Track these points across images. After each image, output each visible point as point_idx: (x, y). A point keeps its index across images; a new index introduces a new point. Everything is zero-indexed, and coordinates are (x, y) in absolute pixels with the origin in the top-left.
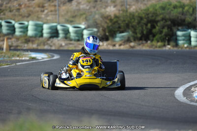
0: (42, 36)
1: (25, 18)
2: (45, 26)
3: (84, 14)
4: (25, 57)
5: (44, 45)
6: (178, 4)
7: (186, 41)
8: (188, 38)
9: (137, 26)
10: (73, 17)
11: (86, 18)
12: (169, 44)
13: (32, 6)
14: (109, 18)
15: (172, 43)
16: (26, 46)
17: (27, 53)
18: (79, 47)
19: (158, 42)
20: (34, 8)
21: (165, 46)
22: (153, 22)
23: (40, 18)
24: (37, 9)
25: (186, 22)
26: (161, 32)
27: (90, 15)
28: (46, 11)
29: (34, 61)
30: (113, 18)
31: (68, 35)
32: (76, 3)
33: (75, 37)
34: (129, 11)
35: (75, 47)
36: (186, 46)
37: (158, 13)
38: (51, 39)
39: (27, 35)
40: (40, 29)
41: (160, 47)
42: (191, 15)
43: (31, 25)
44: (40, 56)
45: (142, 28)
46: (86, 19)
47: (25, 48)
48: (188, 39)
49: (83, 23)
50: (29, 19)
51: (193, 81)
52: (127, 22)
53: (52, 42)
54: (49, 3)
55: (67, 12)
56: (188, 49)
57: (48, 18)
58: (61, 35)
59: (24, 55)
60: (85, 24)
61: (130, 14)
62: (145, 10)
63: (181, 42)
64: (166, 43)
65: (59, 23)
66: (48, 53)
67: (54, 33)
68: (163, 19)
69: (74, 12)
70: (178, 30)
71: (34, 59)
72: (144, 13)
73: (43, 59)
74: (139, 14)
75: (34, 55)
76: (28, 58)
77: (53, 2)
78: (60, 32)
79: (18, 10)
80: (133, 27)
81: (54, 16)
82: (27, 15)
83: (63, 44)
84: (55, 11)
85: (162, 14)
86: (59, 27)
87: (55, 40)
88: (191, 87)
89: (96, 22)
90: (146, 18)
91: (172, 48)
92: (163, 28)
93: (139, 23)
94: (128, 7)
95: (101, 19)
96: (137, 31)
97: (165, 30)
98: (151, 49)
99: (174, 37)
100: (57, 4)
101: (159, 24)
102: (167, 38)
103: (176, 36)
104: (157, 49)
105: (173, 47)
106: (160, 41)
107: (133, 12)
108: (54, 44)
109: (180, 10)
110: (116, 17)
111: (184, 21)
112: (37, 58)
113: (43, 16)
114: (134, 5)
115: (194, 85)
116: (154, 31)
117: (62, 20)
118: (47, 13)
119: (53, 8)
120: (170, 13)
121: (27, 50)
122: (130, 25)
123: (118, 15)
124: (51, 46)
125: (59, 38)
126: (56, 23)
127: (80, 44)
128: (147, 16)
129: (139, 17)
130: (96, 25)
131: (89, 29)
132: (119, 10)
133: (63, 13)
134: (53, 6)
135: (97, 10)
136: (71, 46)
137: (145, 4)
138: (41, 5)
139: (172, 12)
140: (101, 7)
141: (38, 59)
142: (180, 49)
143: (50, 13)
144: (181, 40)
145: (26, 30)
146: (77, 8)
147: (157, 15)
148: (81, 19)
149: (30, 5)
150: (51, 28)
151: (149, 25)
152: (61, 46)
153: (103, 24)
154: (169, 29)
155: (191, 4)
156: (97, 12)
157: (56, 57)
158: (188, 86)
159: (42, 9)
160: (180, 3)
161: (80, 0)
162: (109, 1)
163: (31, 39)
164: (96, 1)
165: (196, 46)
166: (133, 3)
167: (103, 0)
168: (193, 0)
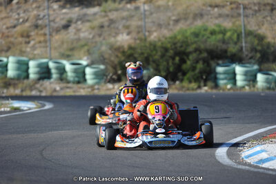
0: (27, 77)
1: (3, 53)
2: (32, 64)
3: (86, 45)
4: (4, 107)
5: (31, 90)
6: (217, 29)
7: (230, 79)
8: (232, 76)
9: (161, 61)
10: (72, 49)
11: (88, 50)
12: (205, 85)
13: (12, 36)
14: (121, 50)
15: (210, 84)
16: (5, 92)
17: (7, 102)
18: (80, 92)
19: (190, 82)
20: (16, 38)
21: (199, 87)
22: (182, 55)
23: (24, 52)
24: (20, 39)
25: (229, 54)
26: (194, 69)
27: (95, 47)
28: (32, 43)
29: (17, 113)
30: (126, 50)
31: (64, 76)
32: (74, 31)
33: (72, 77)
34: (149, 39)
35: (74, 92)
36: (229, 86)
37: (189, 41)
38: (41, 82)
39: (6, 76)
40: (24, 67)
41: (193, 89)
42: (236, 43)
43: (11, 62)
44: (25, 106)
45: (168, 63)
46: (89, 53)
47: (4, 95)
49: (85, 58)
50: (9, 53)
51: (240, 135)
52: (146, 55)
53: (41, 85)
54: (36, 31)
55: (63, 43)
56: (232, 91)
57: (36, 52)
58: (55, 76)
59: (2, 104)
60: (88, 59)
61: (151, 44)
62: (171, 38)
63: (221, 82)
64: (202, 84)
65: (51, 59)
66: (36, 102)
67: (45, 73)
68: (196, 50)
69: (72, 43)
70: (218, 65)
71: (17, 109)
72: (169, 42)
73: (30, 109)
74: (162, 44)
75: (16, 104)
76: (8, 109)
77: (42, 29)
78: (53, 71)
80: (154, 61)
81: (43, 49)
82: (5, 48)
83: (58, 88)
84: (45, 41)
85: (195, 42)
86: (51, 65)
87: (46, 83)
89: (103, 56)
90: (172, 49)
91: (210, 91)
92: (197, 62)
93: (163, 56)
94: (147, 34)
95: (110, 52)
96: (161, 67)
97: (200, 66)
98: (181, 92)
99: (213, 75)
100: (47, 32)
101: (191, 57)
102: (204, 77)
103: (215, 73)
104: (188, 92)
105: (212, 88)
106: (193, 81)
107: (155, 42)
108: (45, 89)
109: (220, 36)
110: (130, 48)
112: (22, 108)
113: (28, 49)
114: (155, 31)
115: (242, 141)
116: (184, 67)
117: (55, 54)
118: (35, 44)
119: (42, 39)
120: (206, 41)
121: (7, 98)
122: (151, 59)
123: (133, 45)
124: (41, 91)
125: (52, 80)
126: (47, 58)
127: (80, 88)
128: (173, 47)
129: (162, 47)
130: (102, 60)
131: (94, 66)
132: (135, 39)
133: (56, 45)
134: (41, 35)
135: (104, 39)
136: (68, 90)
137: (171, 30)
138: (25, 34)
139: (209, 40)
140: (110, 35)
141: (23, 110)
142: (221, 91)
143: (37, 45)
144: (223, 79)
145: (5, 69)
146: (76, 37)
147: (188, 45)
148: (82, 52)
149: (9, 34)
150: (39, 66)
151: (177, 59)
152: (55, 90)
153: (113, 59)
154: (206, 64)
155: (235, 28)
156: (104, 42)
157: (48, 106)
159: (27, 40)
160: (219, 26)
161: (80, 26)
162: (120, 27)
163: (13, 82)
164: (102, 27)
165: (243, 87)
166: (154, 29)
167: (112, 26)
168: (237, 23)
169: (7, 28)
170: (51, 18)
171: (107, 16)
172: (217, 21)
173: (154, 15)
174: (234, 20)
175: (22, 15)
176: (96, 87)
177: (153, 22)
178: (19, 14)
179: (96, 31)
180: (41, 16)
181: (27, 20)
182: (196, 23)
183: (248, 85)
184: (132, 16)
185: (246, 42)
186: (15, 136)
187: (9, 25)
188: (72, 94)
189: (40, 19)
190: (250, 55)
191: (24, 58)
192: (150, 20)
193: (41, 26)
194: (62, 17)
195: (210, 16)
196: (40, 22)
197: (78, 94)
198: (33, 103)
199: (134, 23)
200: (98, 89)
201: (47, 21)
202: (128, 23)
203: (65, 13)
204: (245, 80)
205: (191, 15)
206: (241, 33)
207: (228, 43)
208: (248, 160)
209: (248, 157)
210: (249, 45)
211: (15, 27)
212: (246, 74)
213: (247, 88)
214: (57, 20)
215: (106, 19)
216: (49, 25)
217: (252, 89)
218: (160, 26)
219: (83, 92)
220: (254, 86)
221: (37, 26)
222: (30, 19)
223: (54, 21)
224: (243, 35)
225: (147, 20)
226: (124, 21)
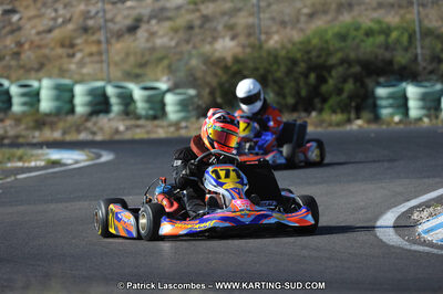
0: (72, 111)
1: (33, 74)
2: (79, 90)
3: (165, 57)
4: (36, 160)
5: (78, 131)
6: (375, 27)
7: (398, 107)
9: (286, 80)
10: (143, 65)
11: (169, 67)
12: (358, 118)
13: (46, 46)
14: (223, 64)
15: (366, 115)
16: (37, 136)
17: (40, 151)
18: (156, 132)
19: (334, 112)
20: (53, 49)
21: (349, 121)
22: (321, 70)
23: (67, 71)
24: (60, 51)
25: (396, 67)
26: (339, 91)
27: (179, 60)
28: (79, 56)
29: (56, 170)
30: (229, 64)
31: (132, 107)
32: (146, 35)
33: (144, 109)
34: (266, 46)
35: (148, 132)
36: (397, 118)
37: (331, 48)
38: (94, 119)
39: (38, 110)
40: (67, 95)
41: (338, 125)
42: (406, 49)
43: (46, 88)
44: (70, 157)
45: (298, 84)
46: (170, 70)
47: (35, 141)
48: (402, 103)
49: (165, 78)
50: (41, 74)
51: (416, 197)
52: (262, 71)
53: (95, 124)
54: (84, 37)
55: (128, 55)
56: (401, 126)
57: (85, 71)
58: (116, 108)
59: (32, 155)
60: (169, 79)
61: (269, 53)
62: (301, 43)
63: (385, 112)
64: (353, 116)
65: (109, 81)
66: (87, 150)
67: (100, 104)
68: (342, 62)
69: (143, 55)
70: (379, 84)
71: (55, 163)
72: (299, 50)
73: (77, 162)
74: (288, 52)
75: (55, 155)
76: (43, 164)
77: (93, 34)
78: (113, 100)
79: (17, 55)
80: (275, 81)
81: (97, 66)
82: (36, 66)
83: (122, 128)
84: (100, 53)
85: (340, 49)
86: (110, 90)
87: (103, 120)
88: (411, 210)
89: (192, 75)
90: (303, 61)
91: (366, 126)
92: (345, 80)
93: (289, 72)
94: (263, 37)
95: (204, 68)
96: (287, 91)
97: (349, 86)
98: (319, 130)
99: (370, 101)
100: (103, 38)
101: (334, 73)
102: (353, 104)
103: (375, 98)
104: (331, 129)
105: (369, 122)
106: (338, 111)
107: (276, 50)
108: (101, 129)
109: (380, 39)
110: (237, 60)
111: (390, 63)
112: (64, 161)
113: (73, 67)
114: (277, 32)
115: (419, 206)
116: (324, 88)
117: (116, 73)
118: (83, 58)
119: (94, 49)
120: (358, 46)
121: (40, 145)
122: (270, 78)
123: (241, 56)
124: (94, 133)
125: (112, 115)
126: (102, 80)
127: (157, 126)
128: (306, 57)
129: (289, 59)
130: (192, 81)
131: (178, 91)
132: (244, 47)
133: (117, 58)
134: (93, 42)
135: (194, 47)
136: (138, 130)
137: (302, 30)
138: (67, 43)
139: (363, 45)
140: (203, 40)
141: (65, 165)
142: (384, 127)
143: (88, 60)
144: (386, 107)
145: (35, 99)
146: (149, 45)
147: (330, 54)
148: (160, 68)
149: (43, 42)
150: (92, 92)
151: (312, 76)
152: (117, 131)
153: (209, 79)
154: (358, 84)
155: (405, 25)
156: (194, 52)
157: (106, 157)
158: (404, 210)
159: (71, 51)
160: (379, 22)
161: (155, 28)
162: (220, 27)
163: (49, 119)
164: (190, 27)
165: (419, 119)
166: (274, 29)
167: (207, 26)
168: (408, 16)
169: (39, 33)
170: (109, 16)
171: (198, 10)
172: (375, 15)
173: (274, 7)
174: (402, 12)
175: (61, 12)
176: (183, 124)
177: (273, 19)
178: (56, 10)
179: (181, 35)
180: (93, 13)
181: (70, 20)
182: (341, 18)
183: (428, 116)
184: (239, 10)
185: (422, 48)
186: (53, 206)
187: (41, 28)
188: (145, 136)
189: (91, 18)
190: (430, 68)
191: (66, 81)
192: (267, 15)
193: (92, 28)
194: (126, 13)
195: (363, 7)
196: (91, 23)
197: (153, 136)
198: (81, 152)
199: (242, 20)
200: (186, 127)
201: (101, 21)
202: (233, 21)
203: (130, 8)
204: (423, 108)
205: (334, 6)
206: (415, 32)
207: (394, 49)
208: (429, 237)
209: (429, 231)
210: (427, 52)
211: (50, 31)
212: (423, 98)
213: (426, 120)
214: (119, 18)
215: (198, 14)
216: (106, 27)
217: (434, 121)
218: (283, 24)
219: (161, 133)
220: (437, 117)
221: (85, 30)
222: (74, 19)
223: (112, 20)
224: (418, 36)
225: (262, 15)
226: (226, 18)
